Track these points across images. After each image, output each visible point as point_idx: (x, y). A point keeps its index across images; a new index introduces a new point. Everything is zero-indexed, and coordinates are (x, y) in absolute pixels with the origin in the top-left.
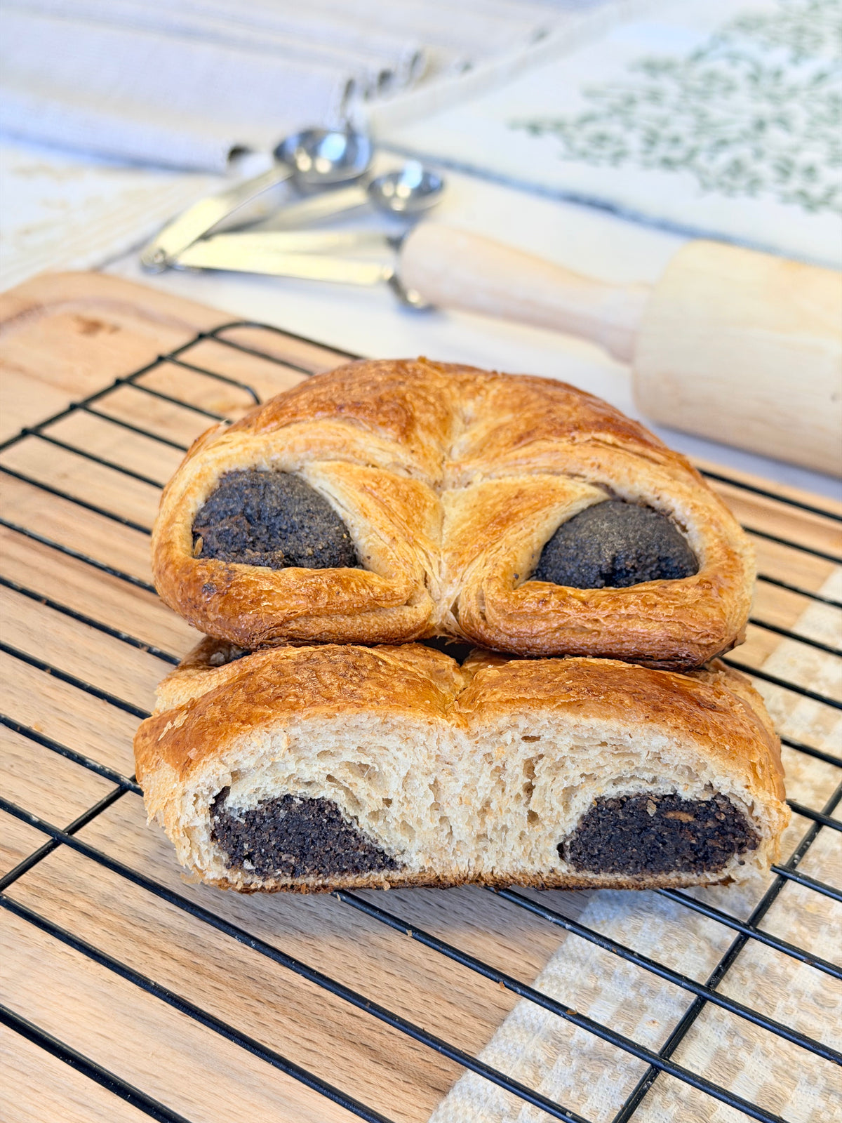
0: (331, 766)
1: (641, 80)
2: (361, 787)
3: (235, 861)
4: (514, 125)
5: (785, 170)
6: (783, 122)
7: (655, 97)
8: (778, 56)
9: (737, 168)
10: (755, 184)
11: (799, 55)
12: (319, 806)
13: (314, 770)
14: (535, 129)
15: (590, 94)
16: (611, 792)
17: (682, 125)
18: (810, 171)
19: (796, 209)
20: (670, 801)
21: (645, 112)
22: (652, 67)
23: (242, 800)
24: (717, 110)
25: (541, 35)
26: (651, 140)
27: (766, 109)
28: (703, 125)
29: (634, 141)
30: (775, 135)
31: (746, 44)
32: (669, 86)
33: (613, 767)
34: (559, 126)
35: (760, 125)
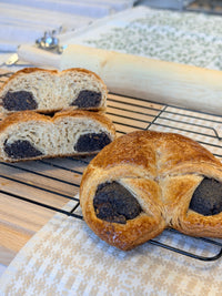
0: (27, 133)
1: (114, 32)
2: (34, 137)
3: (10, 156)
4: (84, 42)
5: (146, 49)
6: (146, 40)
7: (117, 36)
8: (145, 26)
9: (135, 49)
10: (139, 52)
11: (149, 26)
12: (26, 142)
13: (24, 134)
14: (89, 42)
15: (102, 35)
16: (83, 134)
17: (123, 41)
18: (152, 49)
19: (148, 57)
20: (94, 135)
21: (115, 39)
22: (116, 30)
23: (10, 141)
24: (131, 38)
25: (90, 23)
26: (116, 44)
27: (142, 37)
28: (128, 41)
29: (112, 44)
30: (144, 42)
31: (138, 25)
32: (120, 33)
33: (83, 128)
34: (95, 42)
35: (141, 40)
